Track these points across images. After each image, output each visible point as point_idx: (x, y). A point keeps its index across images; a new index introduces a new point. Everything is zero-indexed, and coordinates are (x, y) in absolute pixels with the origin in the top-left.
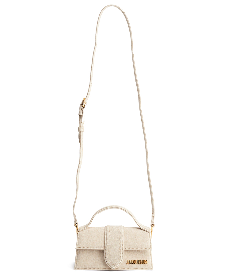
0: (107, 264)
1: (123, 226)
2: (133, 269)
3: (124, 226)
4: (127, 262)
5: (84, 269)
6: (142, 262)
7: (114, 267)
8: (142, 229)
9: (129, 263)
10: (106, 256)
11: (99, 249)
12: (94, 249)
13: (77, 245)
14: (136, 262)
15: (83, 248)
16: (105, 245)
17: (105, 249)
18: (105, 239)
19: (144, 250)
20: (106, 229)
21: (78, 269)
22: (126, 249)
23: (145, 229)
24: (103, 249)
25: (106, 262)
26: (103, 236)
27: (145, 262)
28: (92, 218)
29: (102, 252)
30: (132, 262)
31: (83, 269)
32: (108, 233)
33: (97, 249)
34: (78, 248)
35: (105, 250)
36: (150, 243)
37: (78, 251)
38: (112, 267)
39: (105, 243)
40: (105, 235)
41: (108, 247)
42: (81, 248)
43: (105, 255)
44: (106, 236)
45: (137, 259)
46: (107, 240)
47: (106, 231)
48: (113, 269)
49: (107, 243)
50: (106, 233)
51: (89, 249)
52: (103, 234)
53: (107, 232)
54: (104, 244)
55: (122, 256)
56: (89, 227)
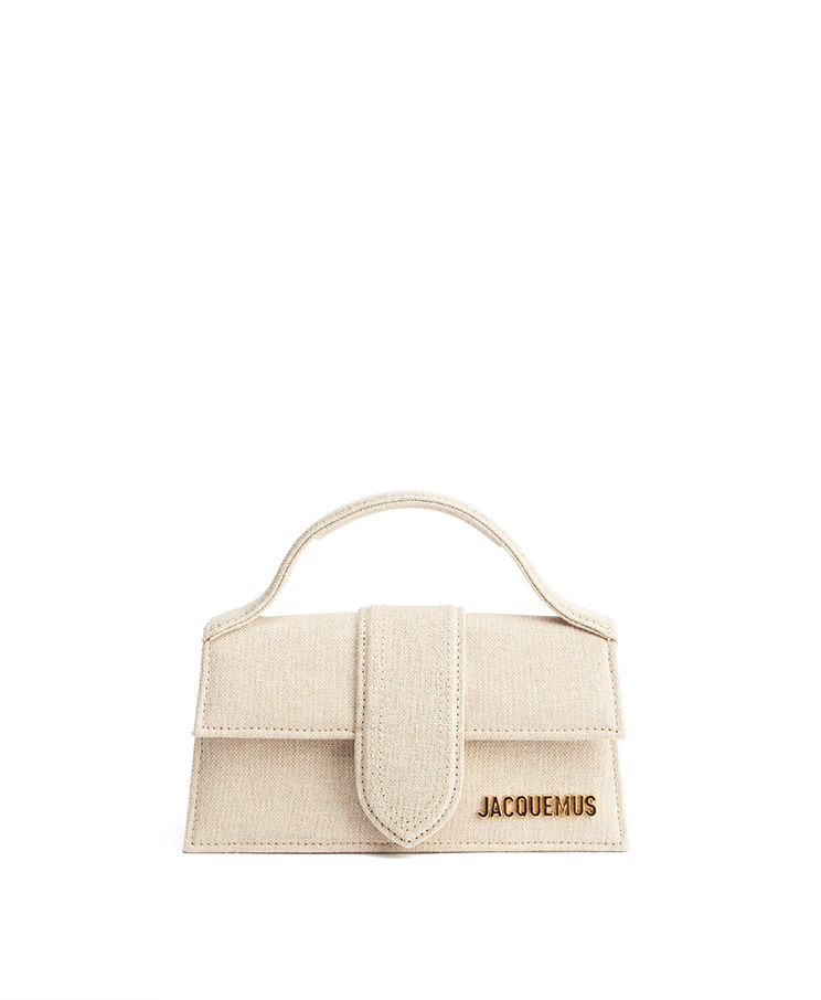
0: (373, 820)
1: (460, 610)
2: (514, 847)
3: (469, 610)
4: (479, 807)
5: (238, 847)
6: (566, 802)
7: (411, 837)
8: (566, 623)
9: (491, 808)
10: (368, 775)
11: (326, 735)
12: (295, 735)
13: (202, 714)
14: (530, 806)
15: (233, 734)
16: (360, 710)
17: (359, 734)
18: (356, 678)
19: (578, 735)
20: (362, 624)
21: (205, 848)
22: (479, 735)
23: (583, 621)
24: (347, 735)
25: (365, 807)
26: (348, 663)
27: (583, 806)
28: (285, 567)
29: (344, 751)
30: (510, 807)
31: (231, 848)
32: (375, 646)
33: (316, 735)
34: (205, 733)
35: (359, 741)
36: (612, 699)
37: (209, 751)
38: (401, 833)
39: (361, 703)
40: (356, 655)
41: (373, 721)
42: (225, 734)
43: (358, 770)
44: (361, 661)
45: (536, 791)
46: (370, 688)
47: (362, 636)
48: (408, 847)
49: (372, 703)
50: (362, 647)
51: (270, 734)
52: (348, 649)
53: (367, 641)
54: (355, 707)
55: (453, 771)
56: (263, 614)
